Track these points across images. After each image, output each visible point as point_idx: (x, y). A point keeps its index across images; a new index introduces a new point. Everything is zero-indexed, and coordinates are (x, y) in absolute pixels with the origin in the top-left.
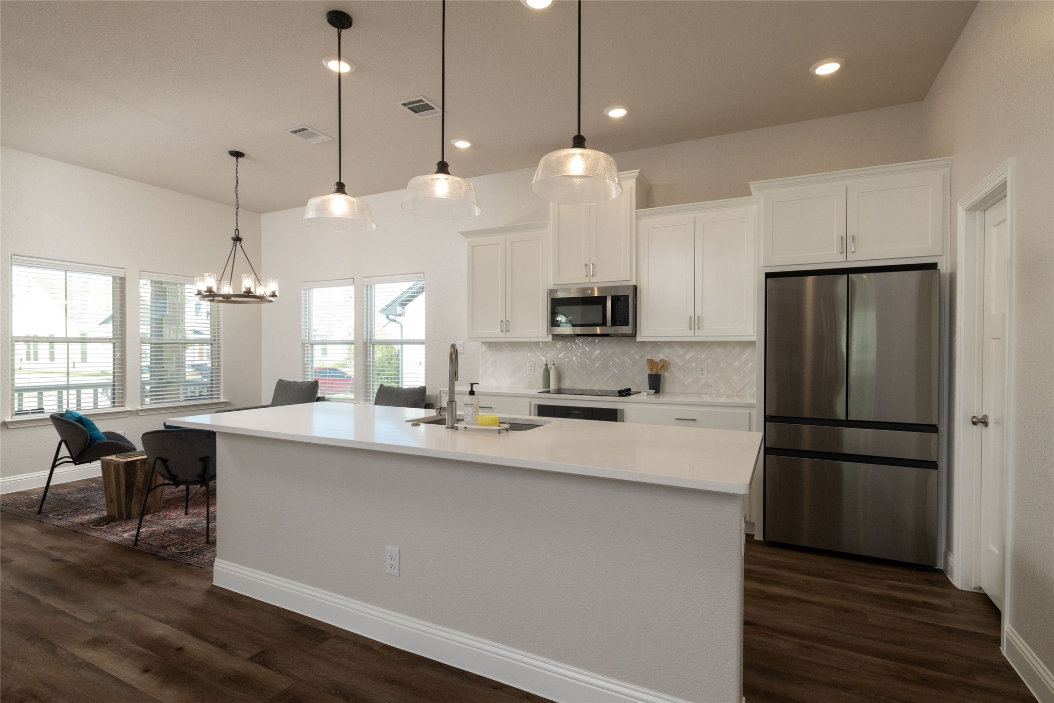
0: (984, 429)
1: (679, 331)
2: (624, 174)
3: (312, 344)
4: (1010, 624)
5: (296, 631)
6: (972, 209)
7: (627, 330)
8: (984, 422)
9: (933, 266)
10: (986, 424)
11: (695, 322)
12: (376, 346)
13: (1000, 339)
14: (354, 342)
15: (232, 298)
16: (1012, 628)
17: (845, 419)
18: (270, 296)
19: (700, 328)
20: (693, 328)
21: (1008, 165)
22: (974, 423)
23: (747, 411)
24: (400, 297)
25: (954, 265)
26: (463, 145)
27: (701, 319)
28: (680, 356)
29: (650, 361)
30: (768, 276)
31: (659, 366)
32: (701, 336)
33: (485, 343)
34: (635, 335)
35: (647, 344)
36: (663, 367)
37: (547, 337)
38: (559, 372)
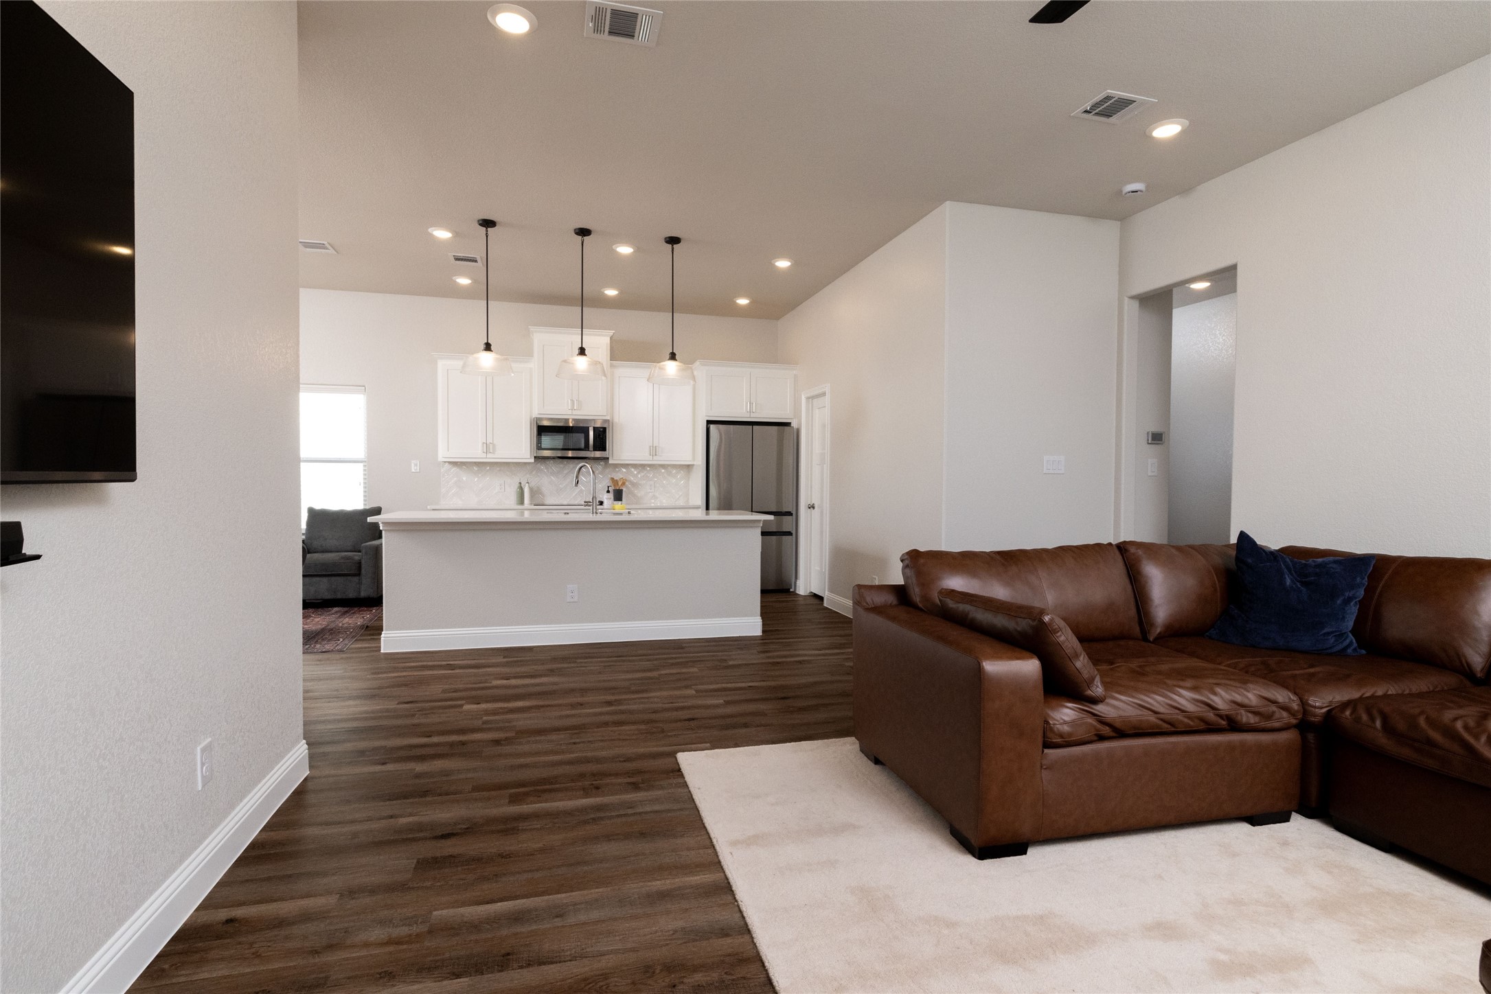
0: (813, 511)
1: (643, 457)
2: (602, 331)
4: (827, 591)
6: (808, 398)
7: (601, 454)
8: (813, 507)
9: (788, 424)
10: (814, 508)
11: (654, 451)
19: (658, 454)
20: (652, 454)
21: (824, 386)
22: (809, 508)
25: (800, 424)
27: (657, 448)
28: (634, 476)
29: (612, 479)
30: (709, 422)
31: (620, 484)
32: (657, 460)
33: (450, 462)
34: (608, 458)
35: (616, 466)
36: (624, 484)
37: (531, 458)
38: (531, 490)
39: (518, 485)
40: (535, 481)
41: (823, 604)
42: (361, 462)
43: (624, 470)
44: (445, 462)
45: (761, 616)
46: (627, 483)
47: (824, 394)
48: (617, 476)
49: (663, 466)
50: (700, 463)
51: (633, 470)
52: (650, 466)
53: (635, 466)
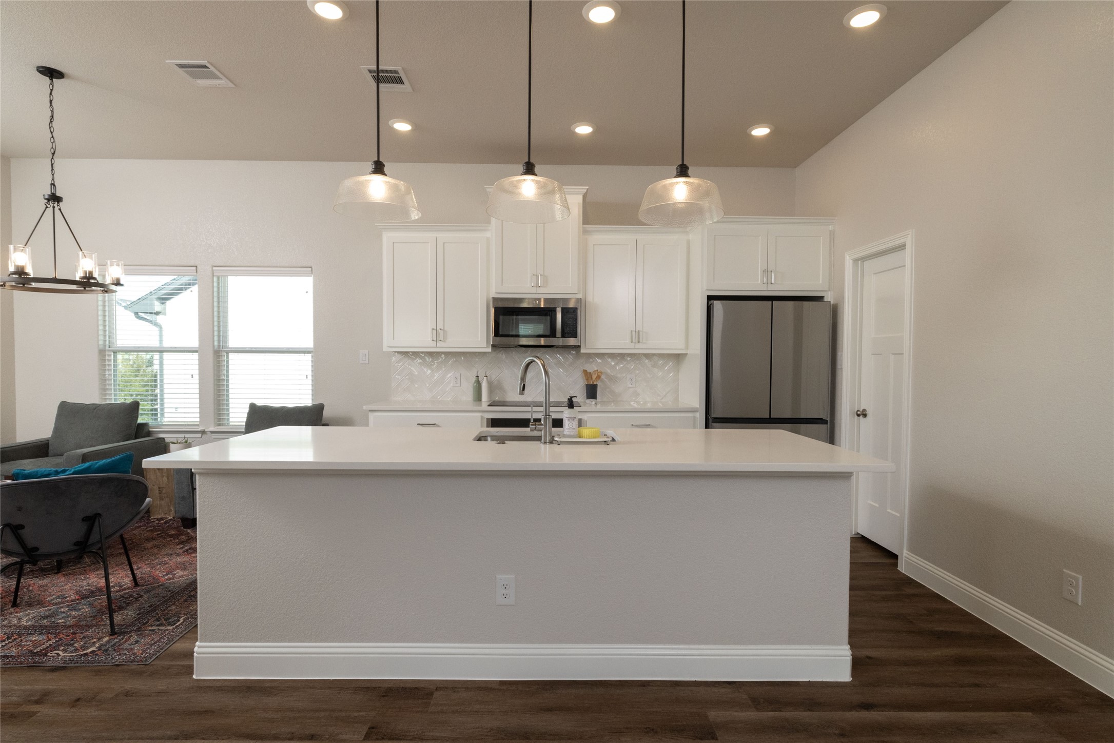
0: (862, 419)
1: (623, 344)
2: (572, 188)
3: (115, 352)
4: (907, 550)
5: (384, 696)
6: (856, 261)
7: (572, 341)
8: (864, 414)
9: (819, 299)
10: (865, 416)
11: (637, 336)
12: (230, 354)
13: (881, 354)
14: (197, 349)
15: (33, 284)
16: (909, 553)
17: (768, 417)
18: (113, 284)
19: (641, 341)
20: (634, 341)
21: (909, 234)
22: (858, 415)
23: (690, 415)
24: (160, 289)
26: (403, 127)
27: (641, 333)
28: (610, 368)
29: (585, 371)
30: (710, 298)
31: (594, 377)
32: (641, 349)
33: (398, 352)
34: (579, 347)
35: (589, 356)
36: (599, 377)
37: (487, 347)
38: (490, 384)
39: (474, 379)
40: (495, 374)
41: (896, 565)
42: (309, 352)
43: (599, 361)
44: (395, 352)
45: (850, 643)
46: (603, 377)
47: (902, 247)
48: (591, 368)
49: (647, 356)
50: (698, 352)
51: (610, 360)
52: (631, 355)
53: (612, 356)
